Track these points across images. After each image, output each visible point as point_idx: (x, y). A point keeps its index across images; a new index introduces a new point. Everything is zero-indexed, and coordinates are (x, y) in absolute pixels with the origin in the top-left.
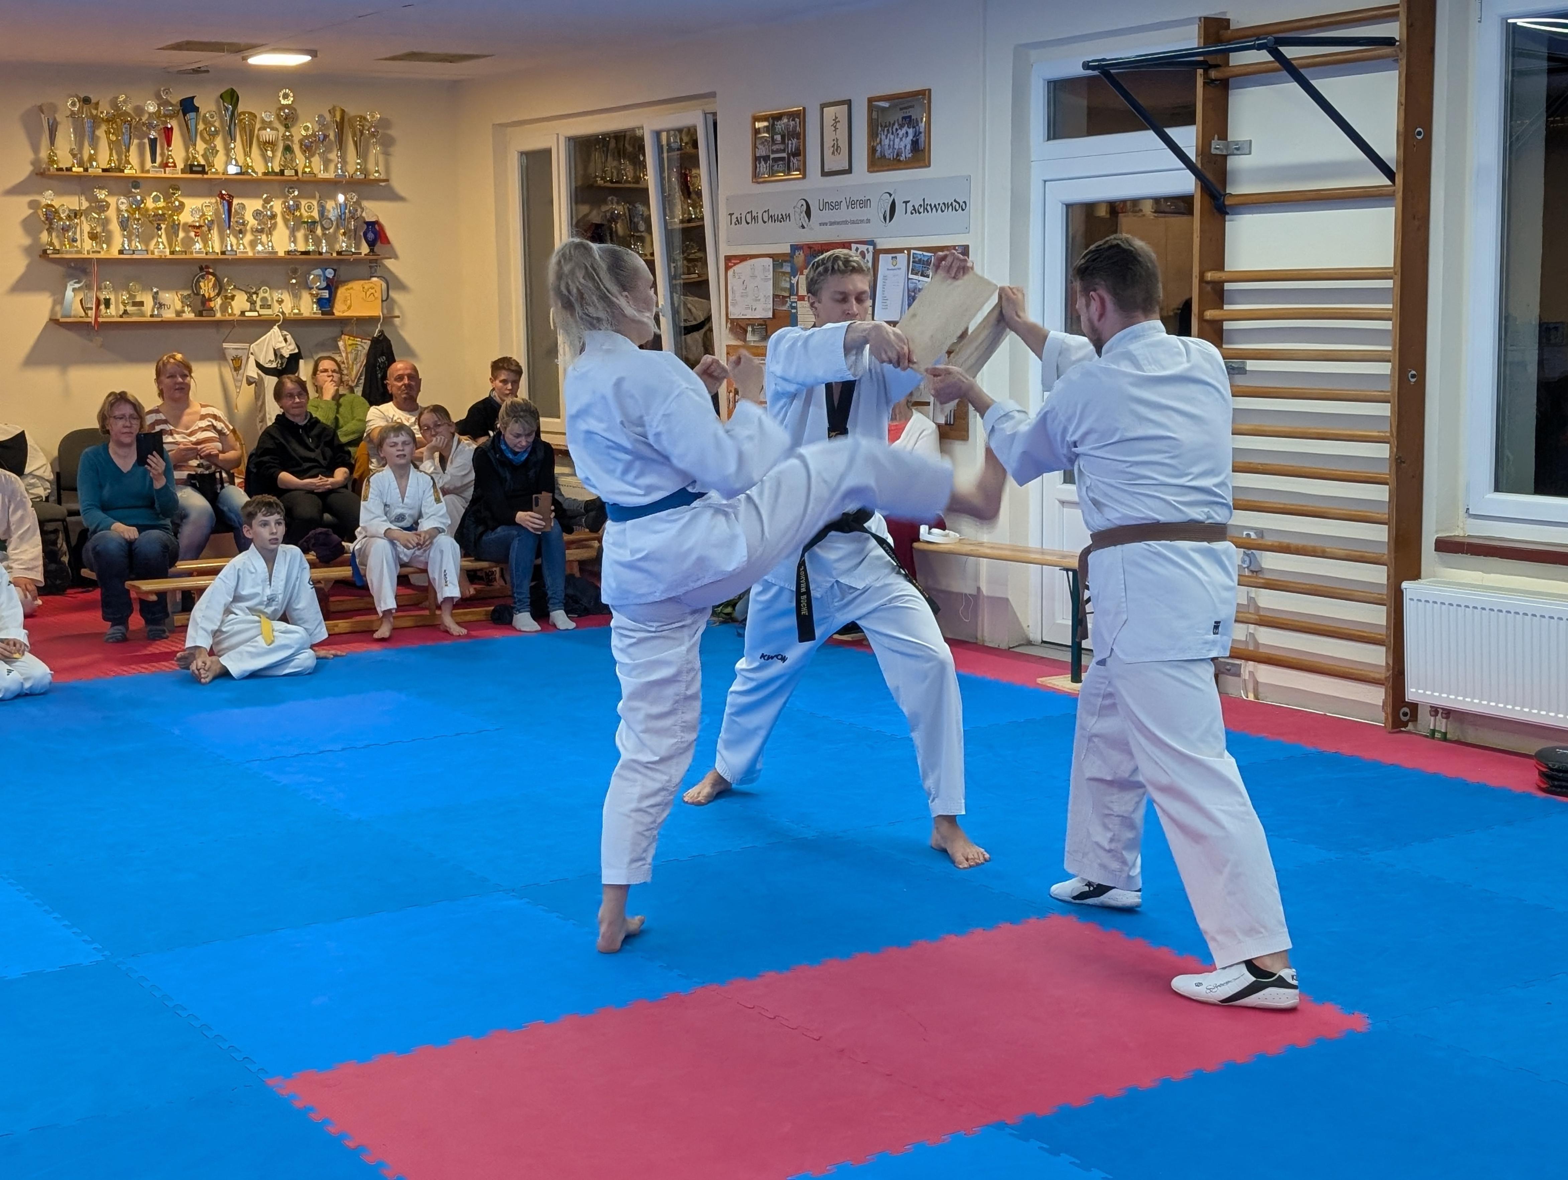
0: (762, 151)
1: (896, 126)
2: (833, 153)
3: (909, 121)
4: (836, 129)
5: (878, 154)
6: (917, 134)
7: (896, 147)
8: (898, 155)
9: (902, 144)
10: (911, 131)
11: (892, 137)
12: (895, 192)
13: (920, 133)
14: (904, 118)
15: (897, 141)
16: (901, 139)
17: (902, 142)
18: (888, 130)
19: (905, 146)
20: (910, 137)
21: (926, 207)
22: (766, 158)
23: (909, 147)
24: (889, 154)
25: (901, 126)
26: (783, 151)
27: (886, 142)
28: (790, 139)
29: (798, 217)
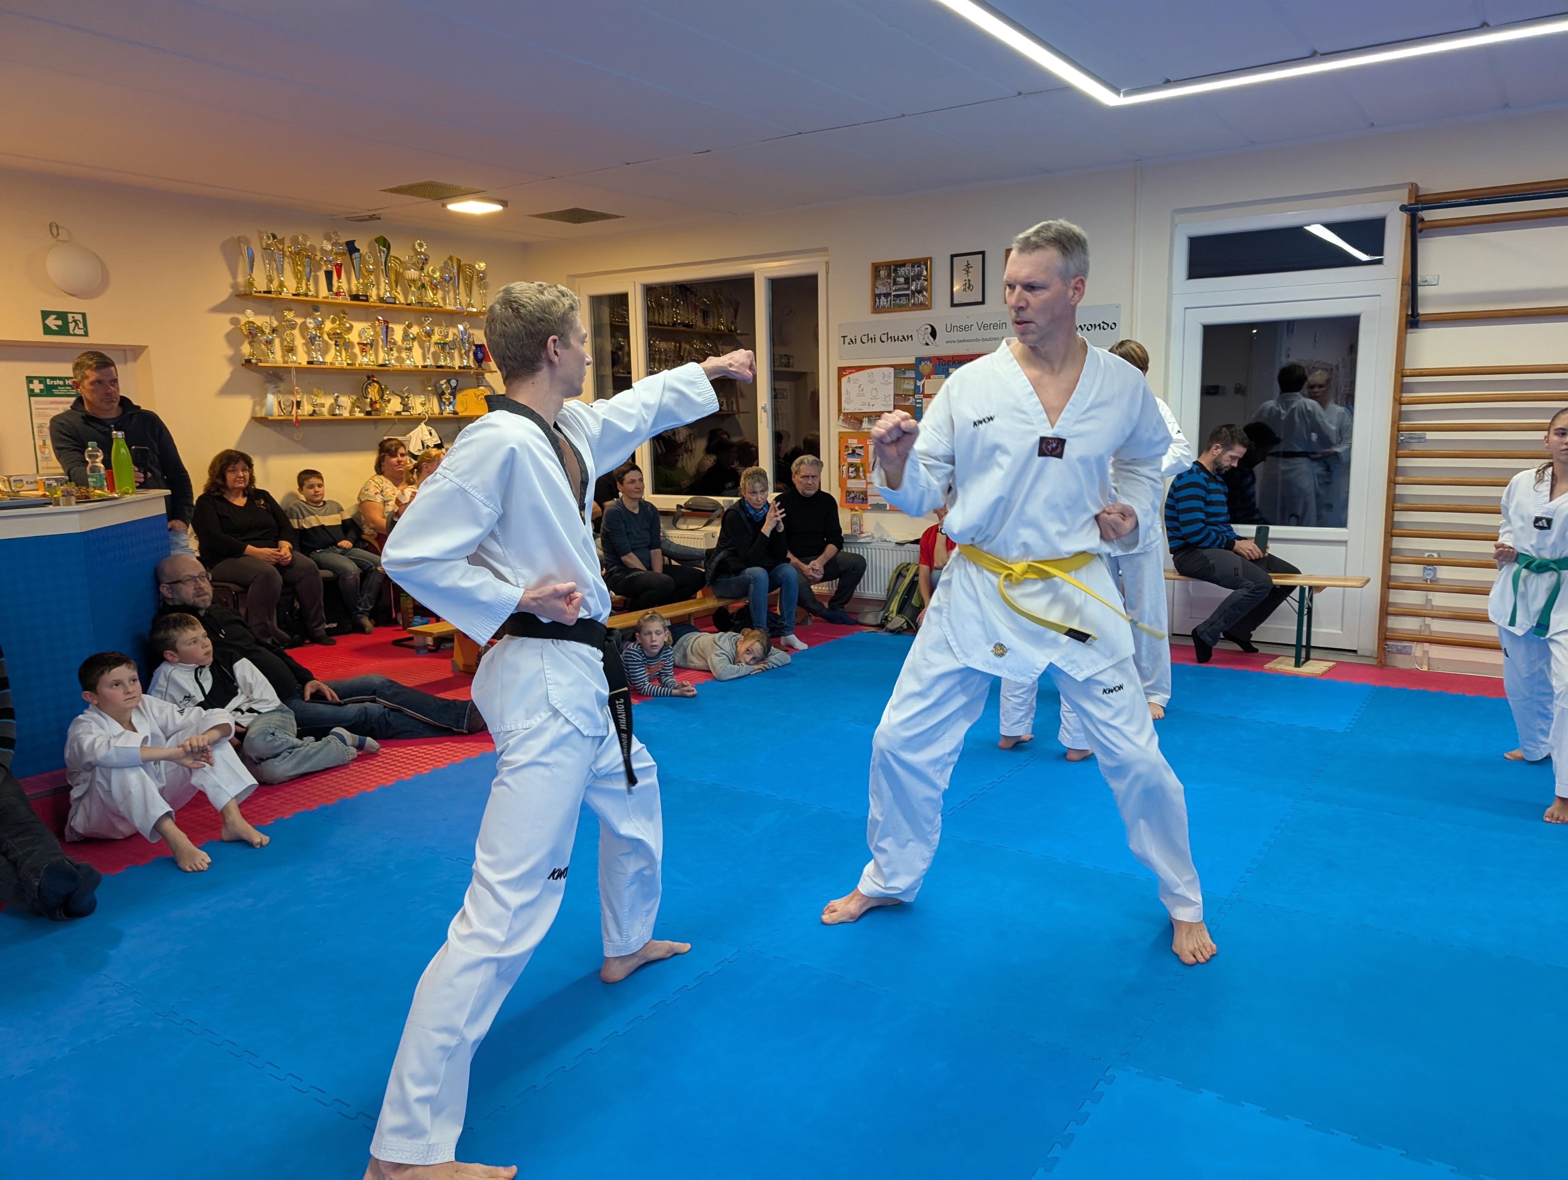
0: (882, 290)
2: (965, 290)
4: (968, 273)
22: (887, 295)
26: (908, 289)
28: (913, 281)
29: (921, 338)
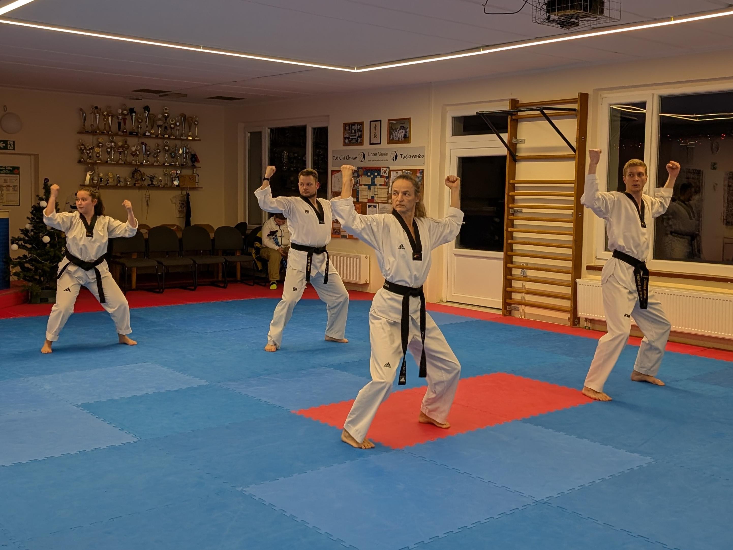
0: (347, 136)
1: (398, 129)
2: (374, 137)
3: (403, 128)
4: (375, 129)
5: (391, 138)
6: (406, 132)
7: (398, 136)
8: (399, 139)
9: (400, 136)
10: (404, 131)
11: (397, 133)
12: (397, 151)
13: (407, 132)
14: (401, 127)
15: (398, 134)
16: (400, 134)
17: (401, 134)
18: (395, 131)
19: (401, 136)
20: (403, 133)
21: (409, 157)
22: (348, 138)
23: (403, 136)
24: (395, 138)
25: (400, 130)
26: (355, 136)
27: (394, 134)
28: (357, 132)
29: (360, 158)
